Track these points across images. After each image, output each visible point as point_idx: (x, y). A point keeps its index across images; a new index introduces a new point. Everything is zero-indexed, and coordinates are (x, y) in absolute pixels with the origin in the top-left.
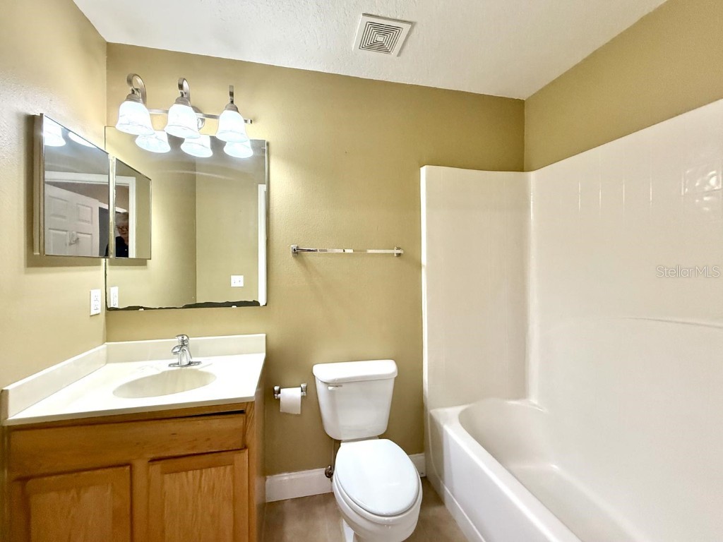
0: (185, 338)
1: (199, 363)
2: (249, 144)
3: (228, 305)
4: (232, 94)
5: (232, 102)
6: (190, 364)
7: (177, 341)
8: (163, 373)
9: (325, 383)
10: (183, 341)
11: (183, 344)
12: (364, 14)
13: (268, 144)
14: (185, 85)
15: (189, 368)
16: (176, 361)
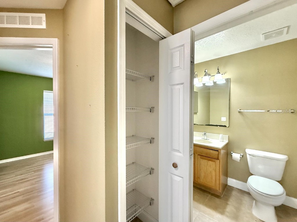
0: (205, 132)
1: (209, 139)
2: (224, 80)
3: (217, 126)
4: (218, 69)
5: (218, 71)
6: (207, 139)
7: (204, 133)
8: (201, 140)
9: (249, 154)
10: (205, 133)
11: (205, 134)
12: (262, 34)
13: (230, 79)
14: (206, 71)
15: (206, 140)
16: (203, 138)
